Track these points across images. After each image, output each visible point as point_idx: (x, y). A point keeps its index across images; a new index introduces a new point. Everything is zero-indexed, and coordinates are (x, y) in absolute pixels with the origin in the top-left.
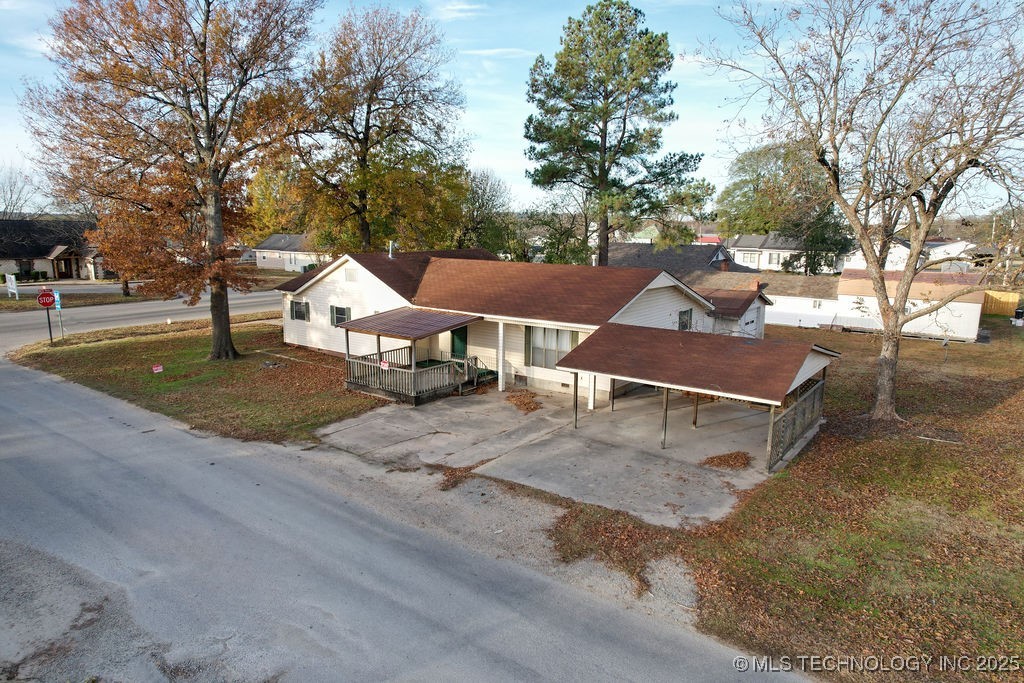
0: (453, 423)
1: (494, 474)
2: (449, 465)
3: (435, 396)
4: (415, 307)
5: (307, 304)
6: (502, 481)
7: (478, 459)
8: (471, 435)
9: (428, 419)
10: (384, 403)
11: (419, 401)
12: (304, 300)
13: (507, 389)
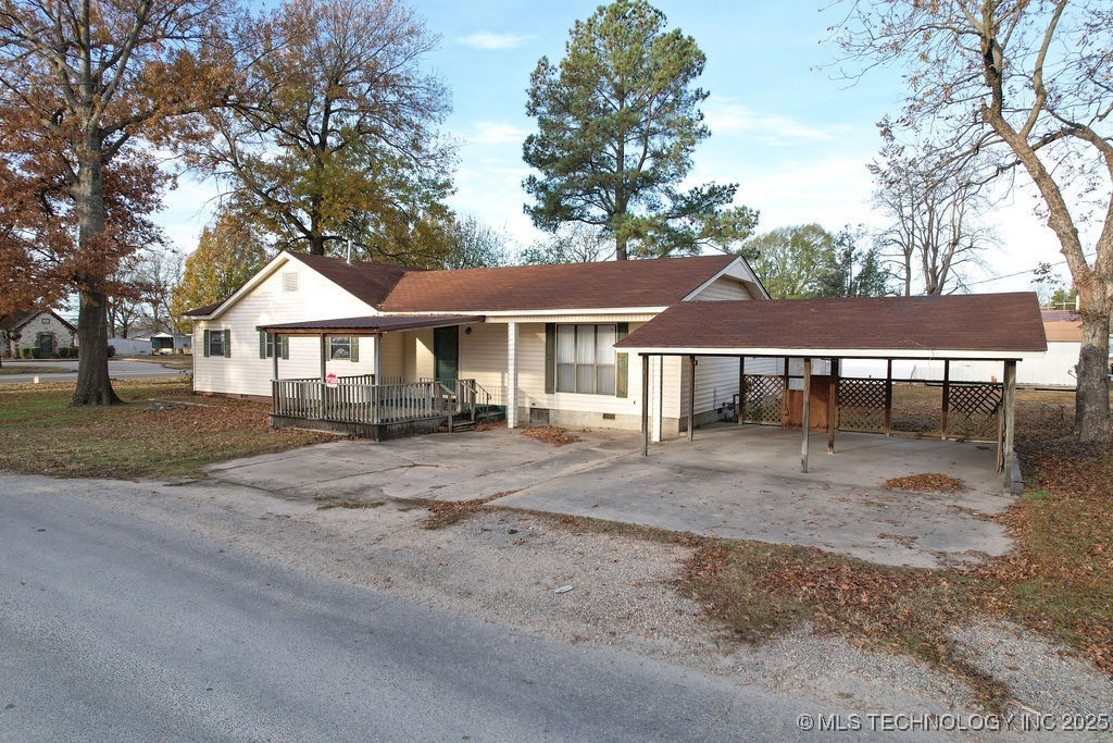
0: (440, 455)
1: (526, 506)
2: (438, 499)
3: (411, 430)
4: (382, 314)
5: (227, 332)
6: (546, 514)
7: (490, 492)
8: (474, 466)
9: (400, 452)
10: (329, 439)
11: (385, 433)
12: (223, 326)
13: (520, 425)
